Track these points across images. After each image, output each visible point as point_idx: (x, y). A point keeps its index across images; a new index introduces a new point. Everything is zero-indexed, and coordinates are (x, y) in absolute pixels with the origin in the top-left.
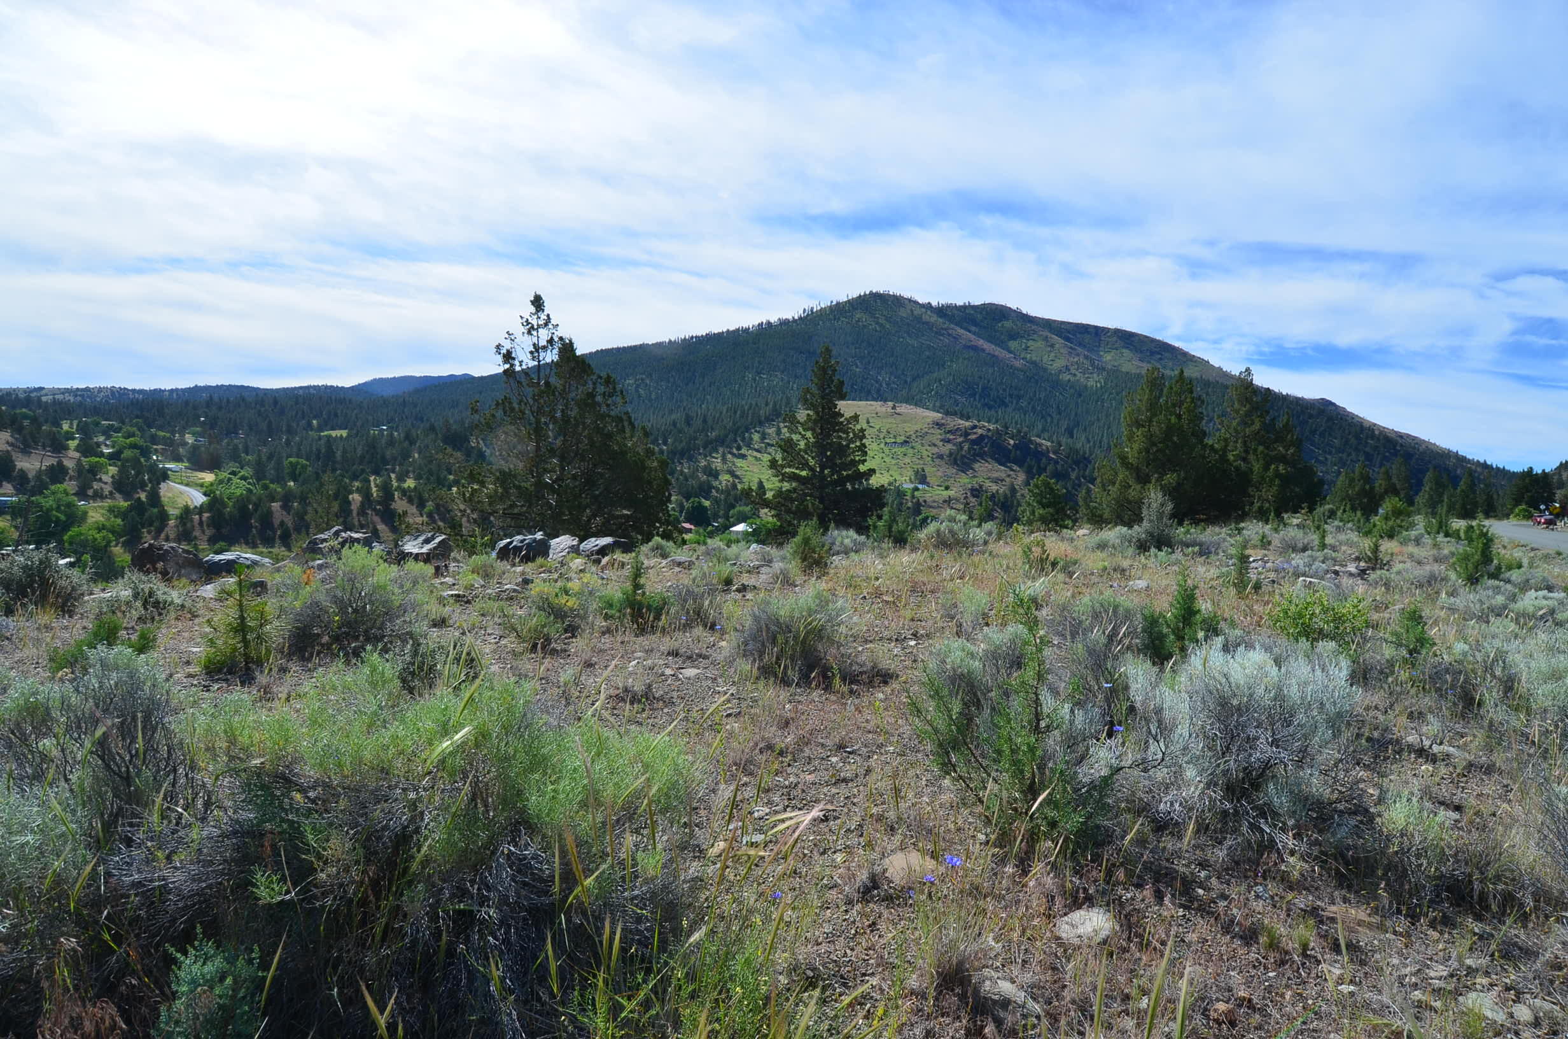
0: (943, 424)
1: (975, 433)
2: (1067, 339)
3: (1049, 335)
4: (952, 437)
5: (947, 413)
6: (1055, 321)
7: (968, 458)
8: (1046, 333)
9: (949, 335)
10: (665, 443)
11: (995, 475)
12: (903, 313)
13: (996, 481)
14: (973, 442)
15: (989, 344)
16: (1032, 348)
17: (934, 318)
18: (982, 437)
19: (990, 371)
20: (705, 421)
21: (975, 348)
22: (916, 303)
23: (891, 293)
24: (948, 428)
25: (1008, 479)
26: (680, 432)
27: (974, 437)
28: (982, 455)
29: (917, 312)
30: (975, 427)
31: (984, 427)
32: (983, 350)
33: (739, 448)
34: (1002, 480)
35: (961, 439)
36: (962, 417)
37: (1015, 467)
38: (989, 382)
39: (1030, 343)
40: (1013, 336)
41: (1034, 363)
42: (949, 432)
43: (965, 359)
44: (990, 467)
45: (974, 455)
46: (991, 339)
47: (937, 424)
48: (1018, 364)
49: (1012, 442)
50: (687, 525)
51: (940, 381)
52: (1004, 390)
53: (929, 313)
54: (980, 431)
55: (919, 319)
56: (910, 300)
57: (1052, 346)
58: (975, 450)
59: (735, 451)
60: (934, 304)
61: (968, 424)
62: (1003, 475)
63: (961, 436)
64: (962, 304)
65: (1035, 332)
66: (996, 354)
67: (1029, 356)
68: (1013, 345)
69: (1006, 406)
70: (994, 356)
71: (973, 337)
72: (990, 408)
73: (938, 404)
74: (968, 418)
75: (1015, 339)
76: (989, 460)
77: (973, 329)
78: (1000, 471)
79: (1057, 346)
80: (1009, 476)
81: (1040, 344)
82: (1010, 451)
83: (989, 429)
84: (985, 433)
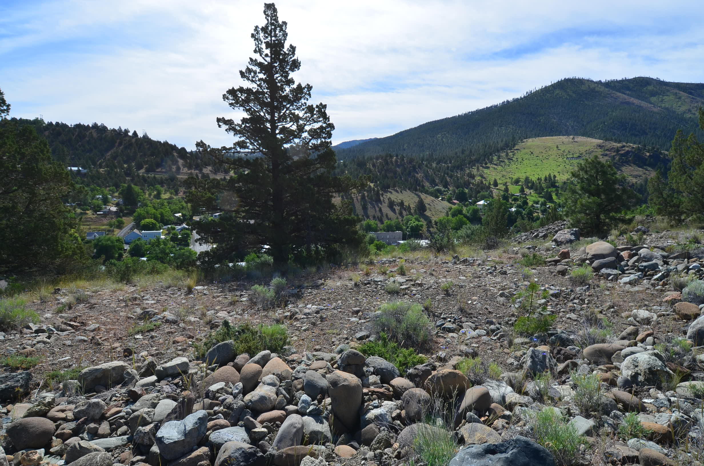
0: (603, 146)
1: (624, 150)
2: (691, 93)
3: (678, 91)
4: (608, 153)
5: (606, 140)
6: (682, 83)
7: (618, 164)
8: (676, 91)
9: (612, 97)
10: (450, 163)
11: (636, 173)
12: (583, 88)
13: (636, 177)
14: (622, 155)
15: (637, 100)
16: (665, 100)
17: (602, 89)
18: (628, 152)
19: (637, 115)
20: (471, 152)
21: (628, 103)
22: (592, 81)
23: (577, 78)
24: (606, 148)
25: (644, 176)
26: (458, 157)
27: (623, 152)
28: (627, 163)
29: (593, 86)
30: (624, 146)
31: (630, 146)
32: (633, 104)
33: (486, 164)
34: (640, 176)
35: (614, 154)
36: (616, 141)
37: (649, 169)
38: (636, 121)
39: (665, 97)
40: (653, 94)
41: (667, 109)
42: (607, 150)
43: (621, 109)
44: (632, 169)
45: (622, 162)
46: (638, 97)
47: (600, 146)
48: (655, 110)
49: (648, 154)
50: (455, 201)
51: (604, 122)
52: (646, 125)
53: (600, 86)
54: (627, 149)
55: (593, 91)
56: (588, 80)
57: (680, 98)
58: (623, 159)
59: (484, 165)
60: (603, 81)
61: (619, 145)
62: (641, 173)
63: (614, 152)
64: (621, 79)
65: (668, 91)
66: (642, 105)
67: (663, 105)
68: (653, 99)
69: (647, 134)
70: (640, 106)
71: (626, 97)
72: (636, 136)
73: (602, 135)
74: (620, 142)
75: (654, 96)
76: (632, 165)
77: (628, 92)
78: (640, 171)
79: (683, 98)
80: (645, 174)
81: (672, 97)
82: (646, 160)
83: (633, 148)
84: (630, 150)
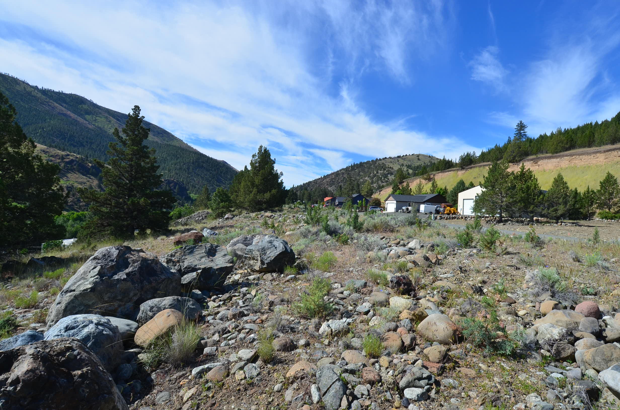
0: (48, 152)
1: (68, 158)
2: (118, 120)
3: (108, 116)
4: (53, 159)
5: (50, 146)
6: (111, 110)
7: (63, 171)
8: (106, 115)
9: (49, 105)
11: (80, 180)
12: (18, 88)
13: (81, 183)
14: (67, 163)
15: (74, 114)
16: (99, 121)
17: (39, 95)
18: (72, 161)
19: (75, 128)
21: (65, 115)
22: (28, 84)
23: (10, 75)
24: (51, 154)
25: (88, 183)
27: (67, 160)
28: (72, 170)
29: (29, 89)
30: (68, 155)
31: (74, 156)
32: (70, 117)
34: (84, 183)
35: (59, 161)
36: (60, 149)
37: (92, 177)
38: (74, 133)
39: (97, 118)
40: (88, 113)
41: (100, 128)
42: (51, 156)
43: (59, 119)
44: (77, 176)
45: (67, 169)
46: (75, 112)
47: (44, 151)
48: (90, 127)
49: (90, 165)
51: (43, 128)
52: (83, 139)
53: (36, 91)
54: (71, 158)
55: (29, 93)
56: (24, 82)
57: (110, 121)
58: (68, 167)
60: (40, 87)
61: (63, 153)
62: (85, 181)
63: (59, 159)
64: (57, 91)
65: (100, 113)
66: (78, 120)
67: (97, 124)
68: (88, 117)
69: (84, 146)
70: (76, 121)
71: (64, 109)
72: (75, 146)
73: (41, 140)
74: (64, 150)
75: (89, 115)
76: (77, 172)
77: (64, 105)
78: (84, 179)
79: (112, 122)
80: (88, 181)
81: (103, 119)
82: (89, 169)
83: (77, 157)
84: (74, 159)
